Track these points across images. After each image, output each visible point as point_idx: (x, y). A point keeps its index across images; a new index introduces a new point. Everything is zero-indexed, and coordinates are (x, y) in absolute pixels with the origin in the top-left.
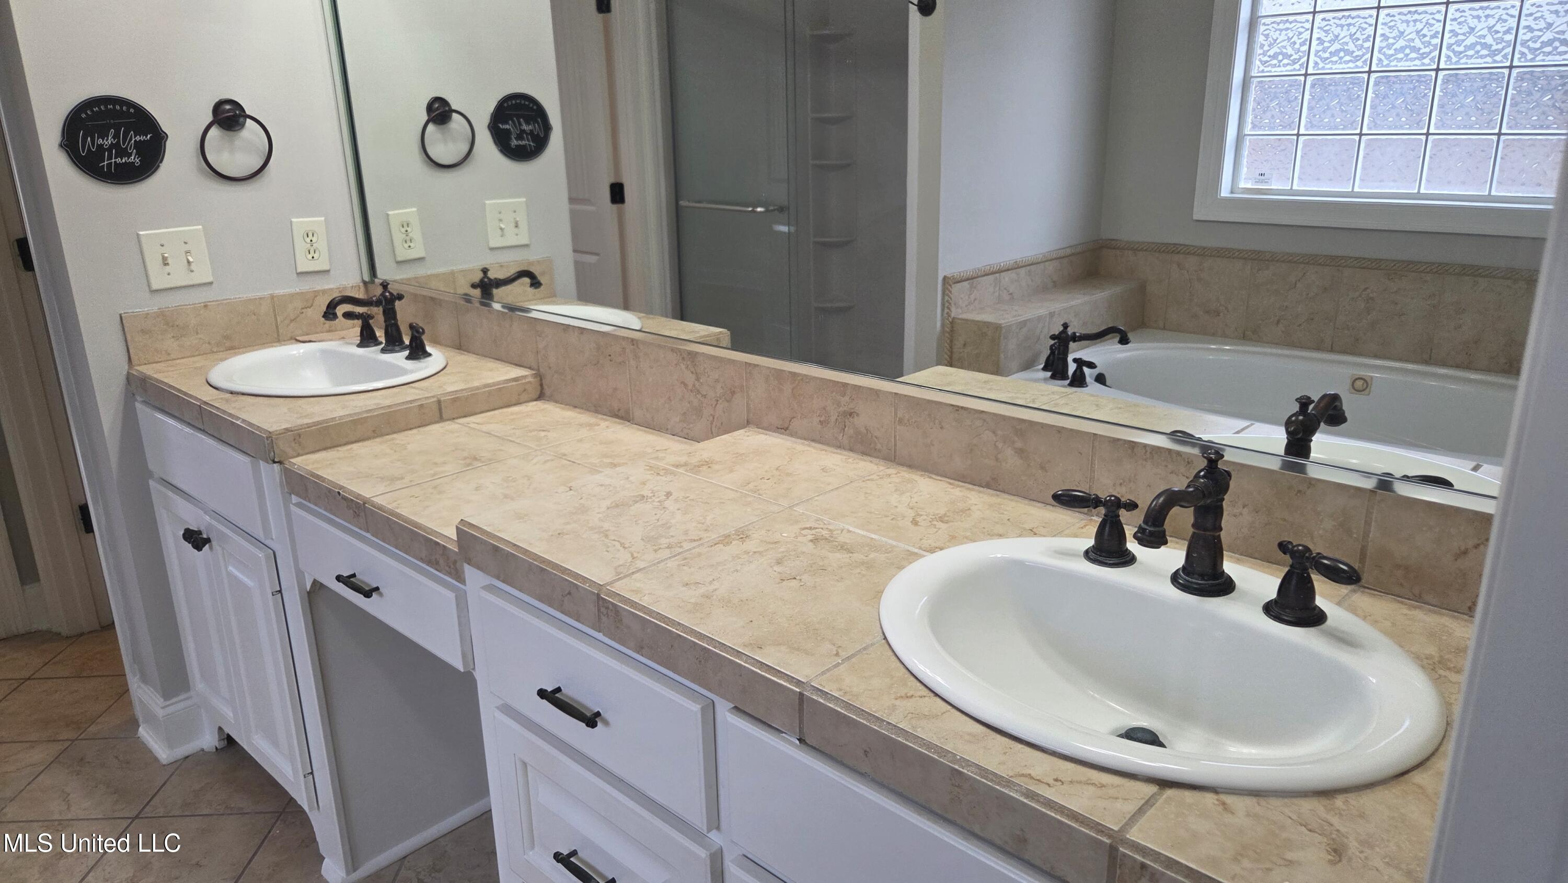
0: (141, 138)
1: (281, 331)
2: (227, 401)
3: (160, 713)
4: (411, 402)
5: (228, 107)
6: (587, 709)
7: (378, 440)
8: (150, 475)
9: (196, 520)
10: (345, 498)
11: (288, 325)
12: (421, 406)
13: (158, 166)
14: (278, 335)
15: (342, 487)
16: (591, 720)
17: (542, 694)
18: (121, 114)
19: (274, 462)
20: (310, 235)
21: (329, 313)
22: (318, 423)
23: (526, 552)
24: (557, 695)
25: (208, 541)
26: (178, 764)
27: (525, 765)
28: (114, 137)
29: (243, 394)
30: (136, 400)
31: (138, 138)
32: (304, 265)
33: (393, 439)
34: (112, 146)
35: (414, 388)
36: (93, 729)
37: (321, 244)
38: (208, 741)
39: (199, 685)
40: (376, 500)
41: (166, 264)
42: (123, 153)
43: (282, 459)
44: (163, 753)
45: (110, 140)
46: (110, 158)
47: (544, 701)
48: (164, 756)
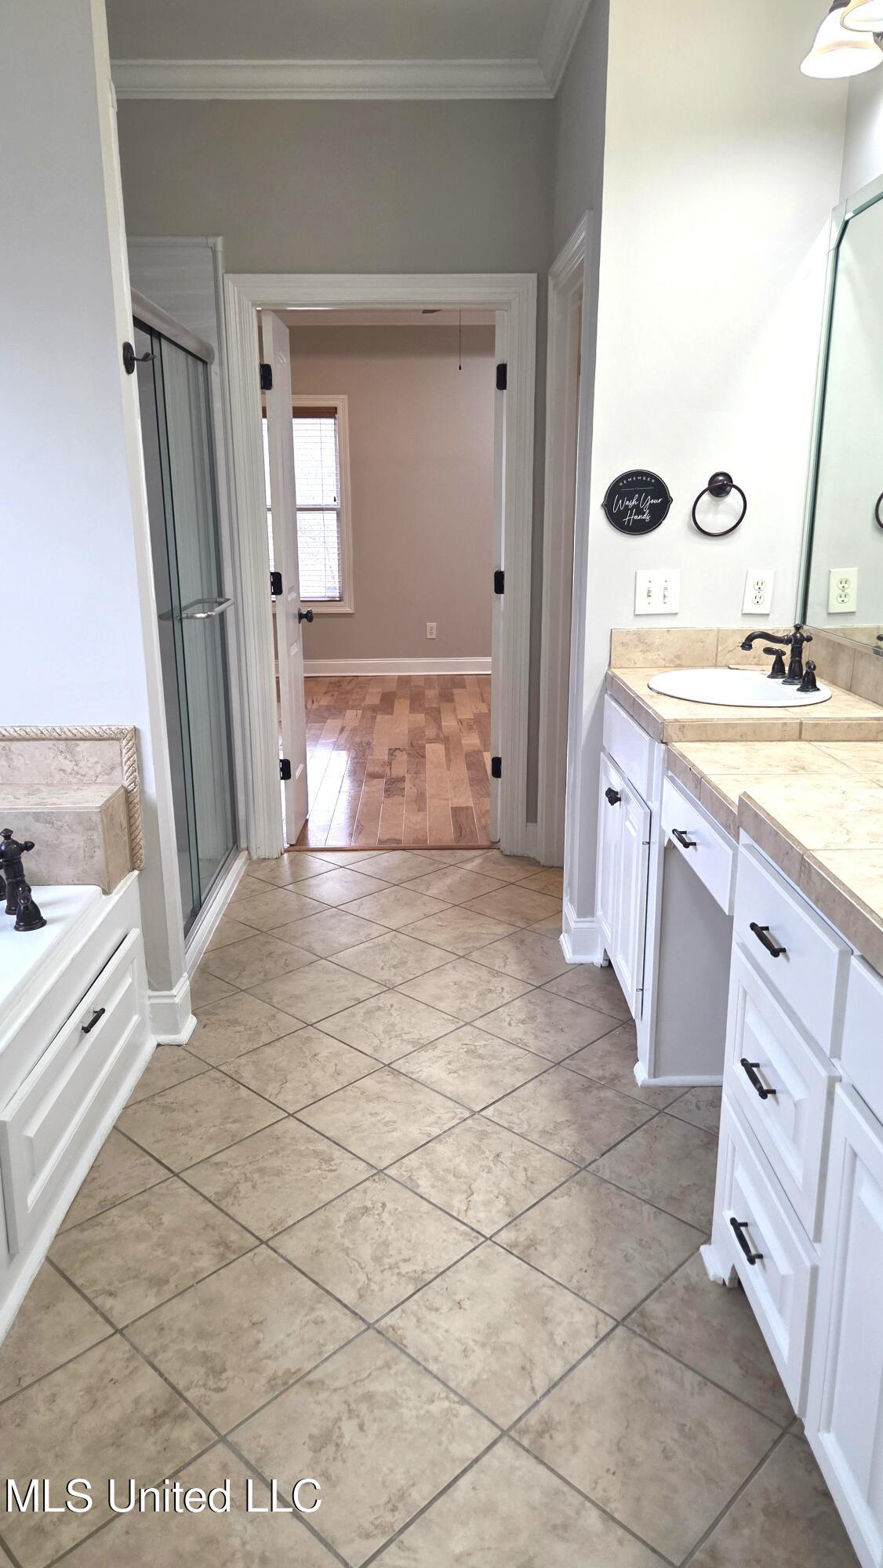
0: (655, 501)
1: (718, 658)
2: (651, 697)
3: (573, 925)
4: (777, 719)
5: (721, 478)
6: (778, 943)
7: (743, 743)
8: (603, 749)
9: (617, 785)
10: (693, 774)
11: (726, 654)
12: (785, 724)
13: (661, 523)
14: (716, 661)
15: (693, 765)
16: (776, 952)
17: (753, 926)
18: (646, 483)
19: (662, 743)
20: (760, 583)
21: (747, 645)
22: (698, 720)
23: (773, 819)
24: (764, 932)
25: (619, 799)
26: (573, 967)
27: (745, 993)
28: (637, 501)
29: (665, 695)
30: (607, 693)
31: (652, 501)
32: (750, 608)
33: (755, 745)
34: (634, 506)
35: (788, 711)
36: (536, 926)
37: (767, 592)
38: (598, 959)
39: (599, 912)
40: (709, 777)
41: (649, 596)
42: (640, 512)
43: (667, 741)
44: (570, 956)
45: (634, 502)
46: (631, 516)
47: (753, 932)
48: (569, 957)
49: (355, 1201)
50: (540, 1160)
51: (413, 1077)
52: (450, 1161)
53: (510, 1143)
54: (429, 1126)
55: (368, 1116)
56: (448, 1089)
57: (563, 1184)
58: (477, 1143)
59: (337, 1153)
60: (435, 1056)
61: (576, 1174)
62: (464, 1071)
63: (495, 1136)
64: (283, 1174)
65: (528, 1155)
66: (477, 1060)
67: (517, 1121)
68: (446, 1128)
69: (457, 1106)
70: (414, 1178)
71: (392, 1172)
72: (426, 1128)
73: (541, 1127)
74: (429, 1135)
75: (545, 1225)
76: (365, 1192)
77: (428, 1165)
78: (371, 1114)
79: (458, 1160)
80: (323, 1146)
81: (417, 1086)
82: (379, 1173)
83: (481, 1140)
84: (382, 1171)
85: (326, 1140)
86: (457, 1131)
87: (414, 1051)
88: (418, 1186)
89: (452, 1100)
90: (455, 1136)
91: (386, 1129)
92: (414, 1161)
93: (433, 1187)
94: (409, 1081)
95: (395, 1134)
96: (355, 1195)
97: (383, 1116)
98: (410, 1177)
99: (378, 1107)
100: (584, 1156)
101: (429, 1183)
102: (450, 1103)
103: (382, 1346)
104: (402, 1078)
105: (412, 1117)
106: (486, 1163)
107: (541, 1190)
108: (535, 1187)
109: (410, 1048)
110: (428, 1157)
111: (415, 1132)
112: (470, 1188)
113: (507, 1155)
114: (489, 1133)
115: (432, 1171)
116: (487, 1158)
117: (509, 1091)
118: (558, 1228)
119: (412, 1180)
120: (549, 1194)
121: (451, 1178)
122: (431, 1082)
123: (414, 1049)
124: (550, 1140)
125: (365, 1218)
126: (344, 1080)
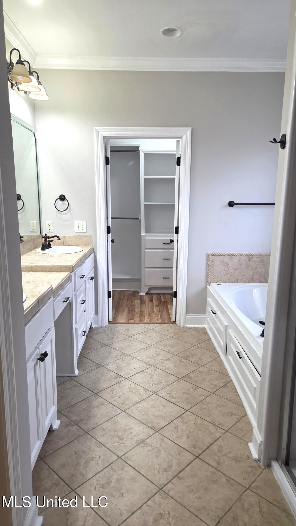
49: (160, 387)
50: (107, 396)
51: (146, 426)
52: (134, 396)
53: (115, 401)
54: (140, 407)
55: (161, 410)
56: (133, 420)
57: (103, 390)
58: (125, 401)
59: (168, 398)
60: (137, 436)
61: (98, 393)
62: (126, 429)
63: (119, 403)
64: (182, 393)
65: (110, 397)
66: (120, 434)
67: (111, 408)
68: (135, 406)
69: (130, 414)
70: (144, 392)
71: (151, 393)
72: (141, 406)
73: (103, 406)
74: (140, 404)
75: (112, 381)
76: (158, 388)
77: (141, 395)
78: (160, 411)
79: (132, 396)
80: (173, 400)
81: (144, 422)
82: (155, 393)
83: (124, 402)
84: (154, 394)
85: (173, 402)
86: (131, 405)
87: (145, 440)
88: (143, 390)
89: (132, 416)
90: (132, 403)
91: (154, 406)
92: (145, 396)
93: (139, 389)
94: (148, 424)
95: (151, 404)
96: (161, 388)
97: (156, 410)
98: (146, 392)
99: (157, 413)
100: (94, 397)
101: (140, 390)
102: (132, 415)
103: (150, 364)
104: (150, 425)
105: (146, 409)
106: (124, 395)
107: (110, 389)
108: (111, 389)
109: (148, 441)
110: (141, 397)
111: (145, 404)
112: (129, 389)
113: (117, 397)
114: (121, 404)
115: (139, 394)
116: (123, 397)
117: (110, 420)
118: (109, 380)
119: (145, 391)
120: (108, 388)
121: (134, 392)
122: (139, 423)
123: (146, 440)
124: (102, 402)
125: (157, 383)
126: (173, 425)
